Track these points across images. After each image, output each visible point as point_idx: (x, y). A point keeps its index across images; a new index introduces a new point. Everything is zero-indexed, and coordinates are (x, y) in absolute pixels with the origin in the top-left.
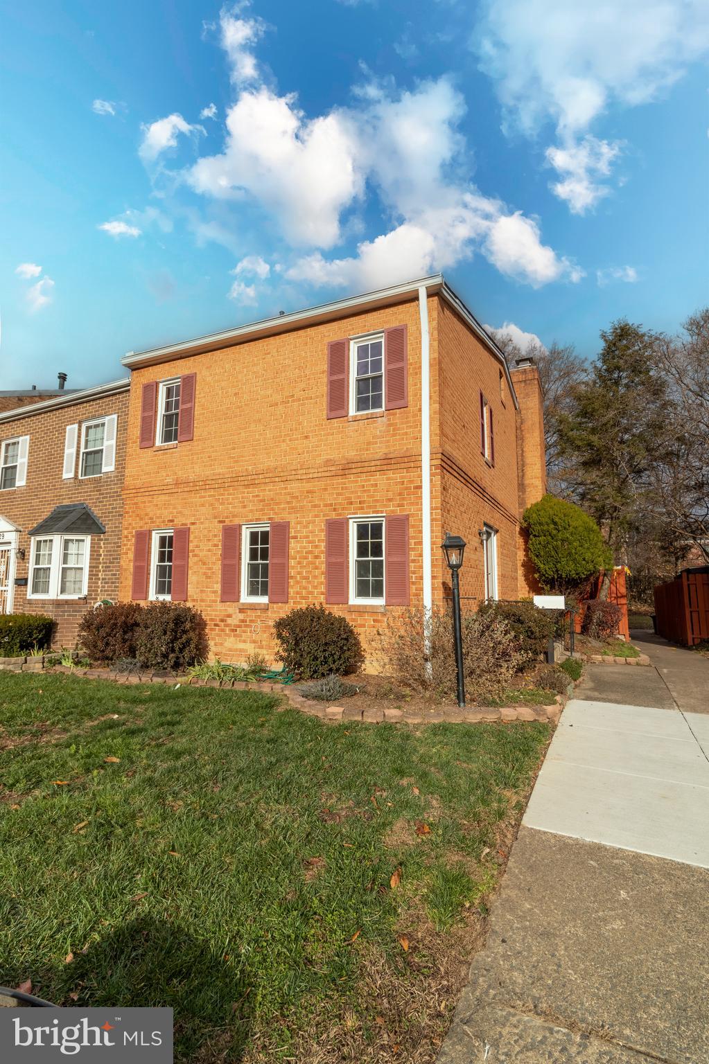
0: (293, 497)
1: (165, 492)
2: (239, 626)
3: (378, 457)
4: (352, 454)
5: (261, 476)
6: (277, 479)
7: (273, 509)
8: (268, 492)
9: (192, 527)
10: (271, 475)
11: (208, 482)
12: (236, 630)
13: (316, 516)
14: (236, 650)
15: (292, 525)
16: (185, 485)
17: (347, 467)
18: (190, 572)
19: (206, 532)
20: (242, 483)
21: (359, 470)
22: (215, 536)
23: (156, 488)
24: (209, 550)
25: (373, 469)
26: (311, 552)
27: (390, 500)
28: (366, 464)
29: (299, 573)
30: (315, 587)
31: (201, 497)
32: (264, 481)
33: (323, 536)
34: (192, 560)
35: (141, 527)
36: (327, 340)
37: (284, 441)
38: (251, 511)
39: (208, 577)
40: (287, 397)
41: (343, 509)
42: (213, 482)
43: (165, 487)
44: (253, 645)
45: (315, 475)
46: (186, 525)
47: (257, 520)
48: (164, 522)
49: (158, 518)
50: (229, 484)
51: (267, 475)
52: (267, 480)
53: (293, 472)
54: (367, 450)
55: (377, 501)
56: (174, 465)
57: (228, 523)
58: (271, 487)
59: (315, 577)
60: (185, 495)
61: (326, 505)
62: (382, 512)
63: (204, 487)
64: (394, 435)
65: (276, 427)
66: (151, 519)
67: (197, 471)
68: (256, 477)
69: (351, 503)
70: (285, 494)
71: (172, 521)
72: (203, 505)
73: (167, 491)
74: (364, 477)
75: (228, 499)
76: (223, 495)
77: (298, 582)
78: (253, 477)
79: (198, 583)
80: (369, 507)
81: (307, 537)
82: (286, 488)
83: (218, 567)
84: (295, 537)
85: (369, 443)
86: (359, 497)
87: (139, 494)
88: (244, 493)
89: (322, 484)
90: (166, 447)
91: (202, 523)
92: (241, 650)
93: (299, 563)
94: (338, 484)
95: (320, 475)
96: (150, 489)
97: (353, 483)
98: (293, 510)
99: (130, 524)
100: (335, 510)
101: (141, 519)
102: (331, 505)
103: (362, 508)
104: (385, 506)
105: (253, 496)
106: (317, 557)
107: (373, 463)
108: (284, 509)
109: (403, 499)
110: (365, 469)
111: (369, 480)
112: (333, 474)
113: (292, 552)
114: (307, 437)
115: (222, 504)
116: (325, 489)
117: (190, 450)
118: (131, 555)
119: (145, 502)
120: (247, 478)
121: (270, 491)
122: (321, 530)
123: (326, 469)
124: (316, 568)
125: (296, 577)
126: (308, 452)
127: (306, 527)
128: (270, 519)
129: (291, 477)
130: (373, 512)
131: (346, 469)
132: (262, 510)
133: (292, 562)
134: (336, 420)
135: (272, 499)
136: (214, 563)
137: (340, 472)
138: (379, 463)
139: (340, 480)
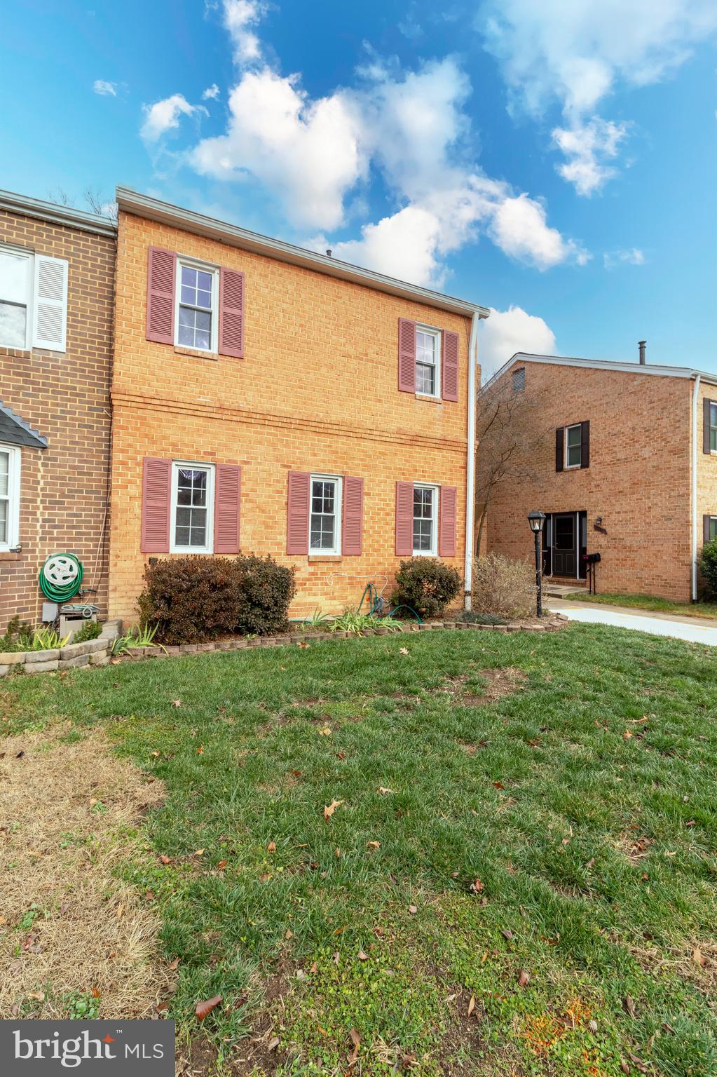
0: (366, 455)
1: (199, 413)
2: (309, 580)
3: (438, 436)
4: (417, 429)
5: (335, 427)
6: (351, 434)
7: (346, 463)
8: (341, 444)
9: (245, 467)
10: (346, 428)
11: (269, 417)
12: (305, 584)
13: (388, 477)
14: (305, 604)
15: (366, 481)
16: (234, 413)
17: (415, 438)
18: (242, 520)
19: (264, 475)
20: (313, 429)
21: (423, 444)
22: (278, 481)
23: (183, 406)
24: (270, 497)
25: (434, 446)
26: (383, 509)
27: (444, 473)
28: (429, 440)
29: (372, 528)
30: (386, 541)
31: (256, 432)
32: (337, 432)
33: (393, 496)
34: (244, 507)
35: (154, 453)
36: (398, 315)
37: (357, 397)
38: (324, 461)
39: (267, 527)
40: (361, 354)
41: (410, 475)
42: (276, 419)
43: (199, 408)
44: (324, 597)
45: (388, 439)
46: (235, 462)
47: (329, 471)
48: (197, 452)
49: (187, 446)
50: (296, 426)
51: (342, 428)
52: (341, 433)
53: (368, 432)
54: (429, 428)
55: (434, 472)
56: (213, 381)
57: (294, 468)
58: (344, 439)
59: (386, 532)
60: (233, 425)
61: (396, 469)
62: (438, 482)
63: (262, 422)
64: (448, 422)
65: (350, 381)
66: (174, 445)
67: (249, 400)
68: (330, 426)
69: (416, 471)
70: (359, 451)
71: (213, 454)
72: (260, 443)
73: (204, 414)
74: (426, 450)
75: (294, 442)
76: (287, 436)
77: (370, 536)
78: (326, 426)
79: (254, 533)
80: (429, 477)
81: (380, 495)
82: (360, 445)
83: (282, 516)
84: (369, 494)
85: (430, 423)
86: (422, 467)
87: (149, 407)
88: (314, 439)
89: (393, 448)
90: (199, 354)
91: (259, 464)
92: (311, 604)
93: (372, 518)
94: (406, 451)
95: (392, 440)
96: (171, 404)
97: (419, 454)
98: (367, 467)
99: (130, 446)
100: (403, 474)
101: (154, 442)
102: (400, 469)
103: (424, 476)
104: (441, 478)
105: (324, 446)
106: (388, 514)
107: (434, 441)
108: (358, 465)
109: (452, 474)
110: (428, 445)
111: (429, 454)
112: (403, 441)
113: (365, 507)
114: (380, 401)
115: (287, 446)
116: (396, 454)
117: (238, 371)
118: (135, 490)
119: (160, 420)
120: (319, 425)
121: (343, 443)
122: (392, 491)
123: (398, 436)
124: (387, 524)
125: (369, 532)
126: (380, 415)
127: (378, 485)
128: (343, 472)
129: (366, 436)
130: (432, 481)
131: (413, 440)
132: (335, 462)
133: (365, 517)
134: (405, 394)
135: (346, 453)
136: (277, 512)
137: (409, 442)
138: (438, 442)
139: (407, 449)
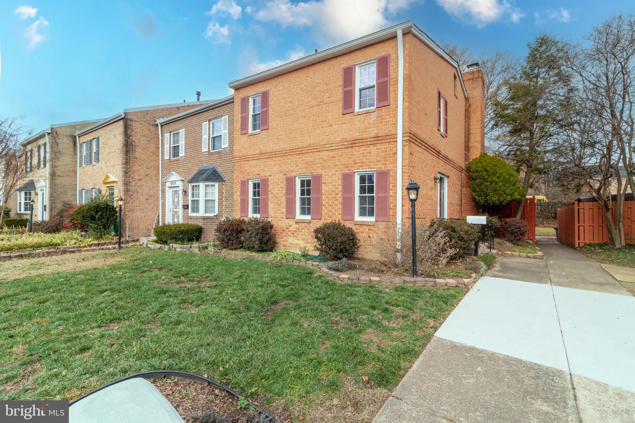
0: (323, 161)
1: (255, 158)
2: (296, 232)
3: (371, 135)
4: (357, 135)
5: (306, 149)
6: (314, 150)
7: (312, 167)
8: (309, 157)
9: (270, 178)
10: (311, 148)
11: (277, 153)
12: (294, 234)
13: (337, 171)
14: (294, 244)
15: (323, 176)
16: (265, 154)
17: (354, 142)
18: (269, 202)
19: (276, 180)
20: (296, 153)
21: (361, 144)
22: (282, 182)
23: (249, 157)
24: (279, 190)
25: (369, 143)
26: (334, 191)
27: (379, 161)
28: (365, 140)
29: (327, 203)
30: (336, 211)
31: (274, 161)
32: (307, 151)
33: (340, 182)
34: (270, 196)
35: (243, 178)
36: (342, 66)
37: (318, 128)
38: (301, 169)
39: (279, 205)
40: (319, 102)
41: (352, 167)
42: (280, 153)
43: (254, 156)
44: (303, 242)
45: (336, 148)
46: (266, 176)
47: (304, 173)
48: (255, 175)
49: (251, 173)
50: (288, 154)
51: (309, 148)
52: (309, 151)
53: (324, 146)
54: (365, 132)
55: (371, 162)
56: (259, 143)
57: (288, 175)
58: (311, 154)
59: (336, 205)
60: (265, 160)
61: (342, 165)
62: (374, 168)
63: (275, 155)
64: (381, 123)
65: (313, 120)
66: (248, 173)
67: (271, 147)
68: (303, 149)
69: (356, 163)
70: (319, 159)
71: (259, 174)
72: (275, 166)
73: (256, 158)
74: (363, 148)
75: (288, 162)
76: (285, 159)
77: (327, 208)
78: (301, 149)
79: (274, 208)
80: (366, 165)
81: (331, 183)
82: (319, 155)
83: (284, 199)
84: (325, 183)
85: (366, 128)
86: (361, 160)
87: (242, 160)
88: (297, 158)
89: (339, 152)
90: (254, 134)
91: (275, 175)
92: (297, 244)
93: (327, 197)
94: (349, 152)
95: (338, 147)
96: (247, 157)
97: (358, 152)
98: (324, 167)
99: (237, 176)
100: (347, 167)
101: (243, 174)
102: (345, 164)
103: (362, 166)
104: (376, 165)
105: (302, 160)
106: (337, 194)
107: (369, 140)
108: (319, 167)
109: (386, 161)
110: (364, 144)
111: (367, 150)
112: (346, 146)
113: (323, 191)
114: (331, 126)
115: (285, 165)
116: (342, 156)
117: (267, 135)
118: (239, 193)
119: (244, 164)
120: (298, 150)
121: (311, 157)
122: (339, 179)
123: (342, 144)
124: (337, 200)
125: (326, 205)
126: (331, 134)
127: (331, 177)
128: (311, 173)
129: (323, 149)
130: (369, 168)
131: (353, 143)
132: (307, 168)
133: (323, 197)
134: (347, 115)
135: (312, 162)
136: (282, 197)
137: (350, 146)
138: (372, 140)
139: (350, 150)
